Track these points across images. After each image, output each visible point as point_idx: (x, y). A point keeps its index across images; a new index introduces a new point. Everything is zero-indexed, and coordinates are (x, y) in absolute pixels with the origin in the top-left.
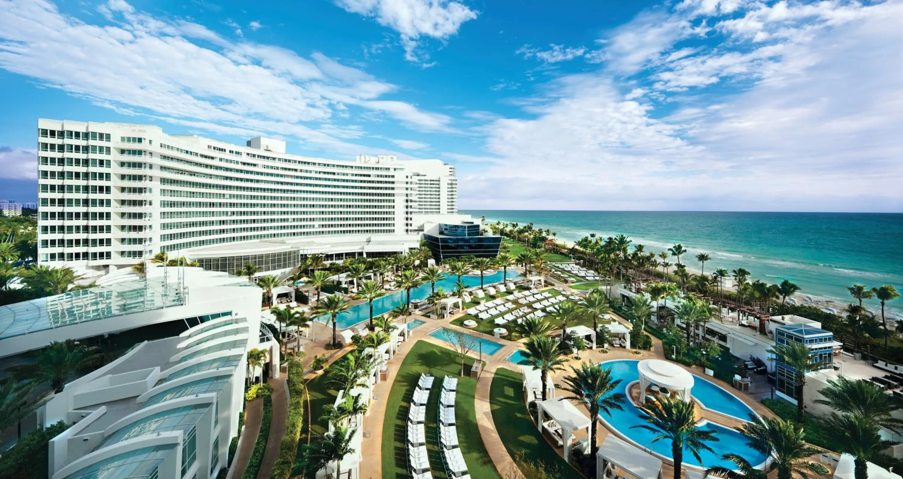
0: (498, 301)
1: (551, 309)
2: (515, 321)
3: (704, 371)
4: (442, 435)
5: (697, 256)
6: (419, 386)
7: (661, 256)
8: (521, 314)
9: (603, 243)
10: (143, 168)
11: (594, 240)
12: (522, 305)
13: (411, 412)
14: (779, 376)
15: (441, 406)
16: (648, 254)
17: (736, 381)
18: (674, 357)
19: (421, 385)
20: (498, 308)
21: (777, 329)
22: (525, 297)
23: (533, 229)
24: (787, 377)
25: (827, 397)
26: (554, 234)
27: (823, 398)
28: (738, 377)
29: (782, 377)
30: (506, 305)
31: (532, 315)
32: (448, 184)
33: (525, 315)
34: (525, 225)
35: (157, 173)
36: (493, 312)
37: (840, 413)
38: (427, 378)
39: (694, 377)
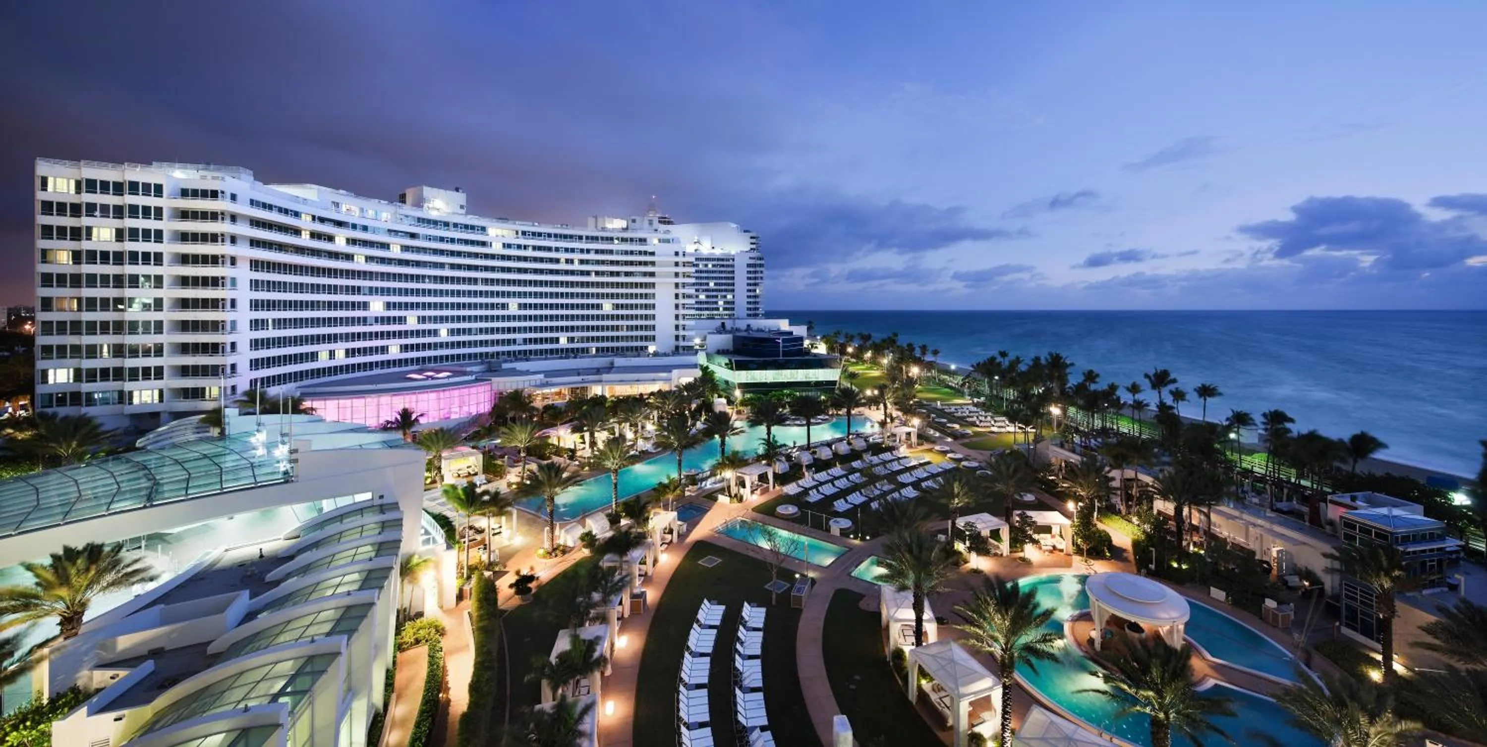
0: (837, 470)
1: (930, 483)
2: (865, 505)
3: (1209, 593)
4: (739, 708)
5: (1195, 390)
6: (698, 621)
7: (1128, 389)
8: (877, 492)
9: (1023, 367)
10: (220, 243)
11: (1006, 363)
12: (878, 478)
13: (684, 667)
14: (1345, 601)
15: (737, 657)
16: (1105, 387)
17: (1268, 610)
18: (1152, 567)
19: (702, 621)
20: (835, 482)
21: (1341, 517)
22: (884, 463)
23: (898, 343)
24: (1362, 602)
25: (1437, 638)
26: (935, 353)
27: (1429, 639)
28: (1270, 603)
29: (1352, 603)
30: (850, 477)
31: (896, 495)
32: (749, 265)
33: (885, 494)
34: (885, 336)
35: (245, 252)
36: (828, 490)
37: (1461, 666)
38: (713, 607)
39: (1189, 603)
